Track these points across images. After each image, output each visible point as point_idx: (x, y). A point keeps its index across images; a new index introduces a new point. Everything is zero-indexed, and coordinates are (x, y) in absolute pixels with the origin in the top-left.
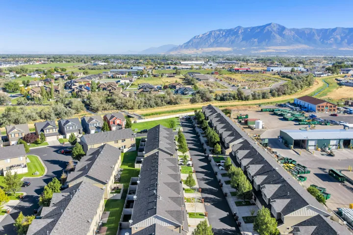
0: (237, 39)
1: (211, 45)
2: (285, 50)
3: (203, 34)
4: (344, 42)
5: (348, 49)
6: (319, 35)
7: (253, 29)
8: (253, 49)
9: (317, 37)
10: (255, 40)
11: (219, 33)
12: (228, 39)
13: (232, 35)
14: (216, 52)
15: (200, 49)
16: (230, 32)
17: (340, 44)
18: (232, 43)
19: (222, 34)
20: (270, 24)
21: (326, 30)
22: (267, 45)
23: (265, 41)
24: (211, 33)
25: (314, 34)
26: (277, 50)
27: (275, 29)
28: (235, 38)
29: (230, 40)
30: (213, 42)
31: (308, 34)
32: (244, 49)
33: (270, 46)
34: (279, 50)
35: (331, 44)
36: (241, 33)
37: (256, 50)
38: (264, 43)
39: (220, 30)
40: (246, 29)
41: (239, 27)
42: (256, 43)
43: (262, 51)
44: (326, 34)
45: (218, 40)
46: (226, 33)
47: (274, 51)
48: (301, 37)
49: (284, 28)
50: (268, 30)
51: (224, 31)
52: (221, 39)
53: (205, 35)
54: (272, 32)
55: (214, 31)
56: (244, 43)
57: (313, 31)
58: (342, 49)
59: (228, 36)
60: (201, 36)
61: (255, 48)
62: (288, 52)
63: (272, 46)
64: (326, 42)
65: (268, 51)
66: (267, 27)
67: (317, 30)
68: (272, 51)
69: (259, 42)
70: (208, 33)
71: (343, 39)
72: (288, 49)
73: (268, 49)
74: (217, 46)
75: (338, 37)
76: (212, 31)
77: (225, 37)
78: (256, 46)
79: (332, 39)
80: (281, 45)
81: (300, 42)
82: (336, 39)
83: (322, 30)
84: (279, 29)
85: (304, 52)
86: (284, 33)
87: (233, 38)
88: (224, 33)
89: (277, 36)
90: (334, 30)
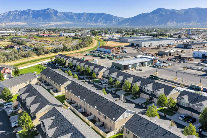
0: (29, 17)
1: (12, 21)
2: (59, 24)
3: (4, 13)
4: (88, 20)
5: (90, 24)
6: (76, 17)
7: (38, 11)
8: (41, 24)
9: (75, 17)
10: (41, 18)
11: (16, 13)
12: (23, 17)
13: (25, 15)
14: (16, 25)
15: (4, 23)
16: (23, 13)
17: (86, 21)
18: (26, 20)
19: (18, 13)
20: (48, 9)
21: (79, 14)
22: (48, 21)
23: (47, 19)
24: (10, 12)
25: (73, 16)
26: (55, 24)
27: (52, 12)
28: (28, 17)
29: (24, 18)
30: (13, 19)
31: (70, 16)
32: (35, 23)
33: (50, 22)
34: (56, 24)
35: (82, 21)
36: (31, 13)
37: (43, 24)
38: (47, 20)
39: (16, 11)
40: (34, 11)
41: (29, 10)
42: (42, 20)
43: (46, 25)
44: (79, 16)
45: (16, 17)
46: (21, 13)
47: (53, 25)
48: (67, 17)
49: (57, 12)
50: (48, 12)
51: (19, 11)
52: (18, 17)
53: (5, 14)
54: (50, 14)
55: (12, 11)
56: (34, 20)
57: (73, 14)
58: (88, 24)
59: (23, 15)
60: (2, 14)
61: (41, 23)
62: (61, 26)
63: (52, 22)
64: (80, 20)
65: (50, 25)
66: (47, 11)
67: (74, 13)
68: (52, 25)
69: (43, 19)
70: (8, 13)
71: (87, 19)
72: (61, 24)
73: (50, 24)
74: (16, 22)
75: (85, 17)
76: (11, 11)
77: (21, 15)
78: (42, 22)
79: (83, 19)
80: (56, 21)
81: (67, 20)
82: (84, 19)
83: (77, 13)
84: (54, 12)
85: (70, 25)
86: (57, 14)
87: (26, 16)
88: (20, 13)
89: (54, 16)
90: (83, 14)
